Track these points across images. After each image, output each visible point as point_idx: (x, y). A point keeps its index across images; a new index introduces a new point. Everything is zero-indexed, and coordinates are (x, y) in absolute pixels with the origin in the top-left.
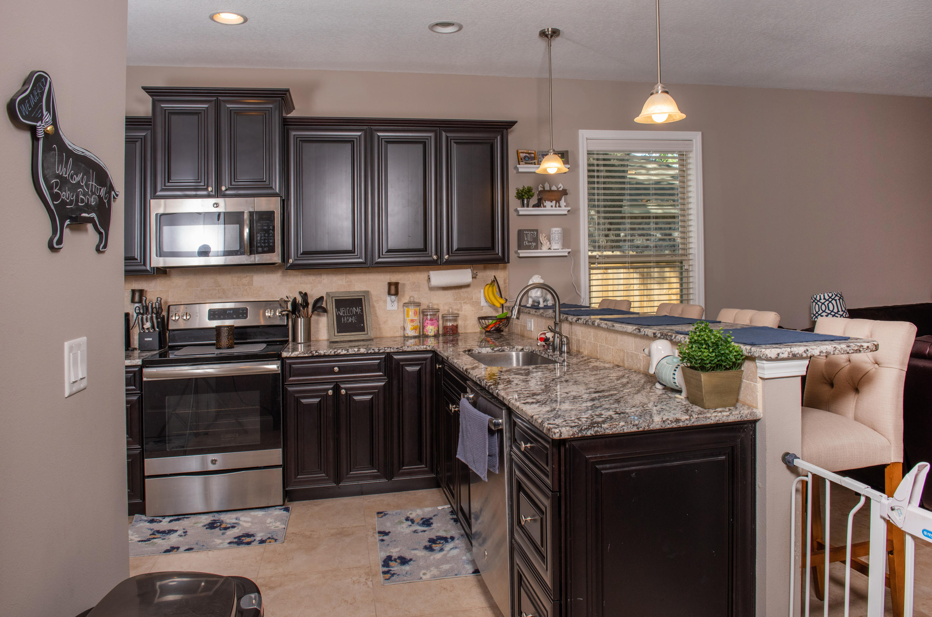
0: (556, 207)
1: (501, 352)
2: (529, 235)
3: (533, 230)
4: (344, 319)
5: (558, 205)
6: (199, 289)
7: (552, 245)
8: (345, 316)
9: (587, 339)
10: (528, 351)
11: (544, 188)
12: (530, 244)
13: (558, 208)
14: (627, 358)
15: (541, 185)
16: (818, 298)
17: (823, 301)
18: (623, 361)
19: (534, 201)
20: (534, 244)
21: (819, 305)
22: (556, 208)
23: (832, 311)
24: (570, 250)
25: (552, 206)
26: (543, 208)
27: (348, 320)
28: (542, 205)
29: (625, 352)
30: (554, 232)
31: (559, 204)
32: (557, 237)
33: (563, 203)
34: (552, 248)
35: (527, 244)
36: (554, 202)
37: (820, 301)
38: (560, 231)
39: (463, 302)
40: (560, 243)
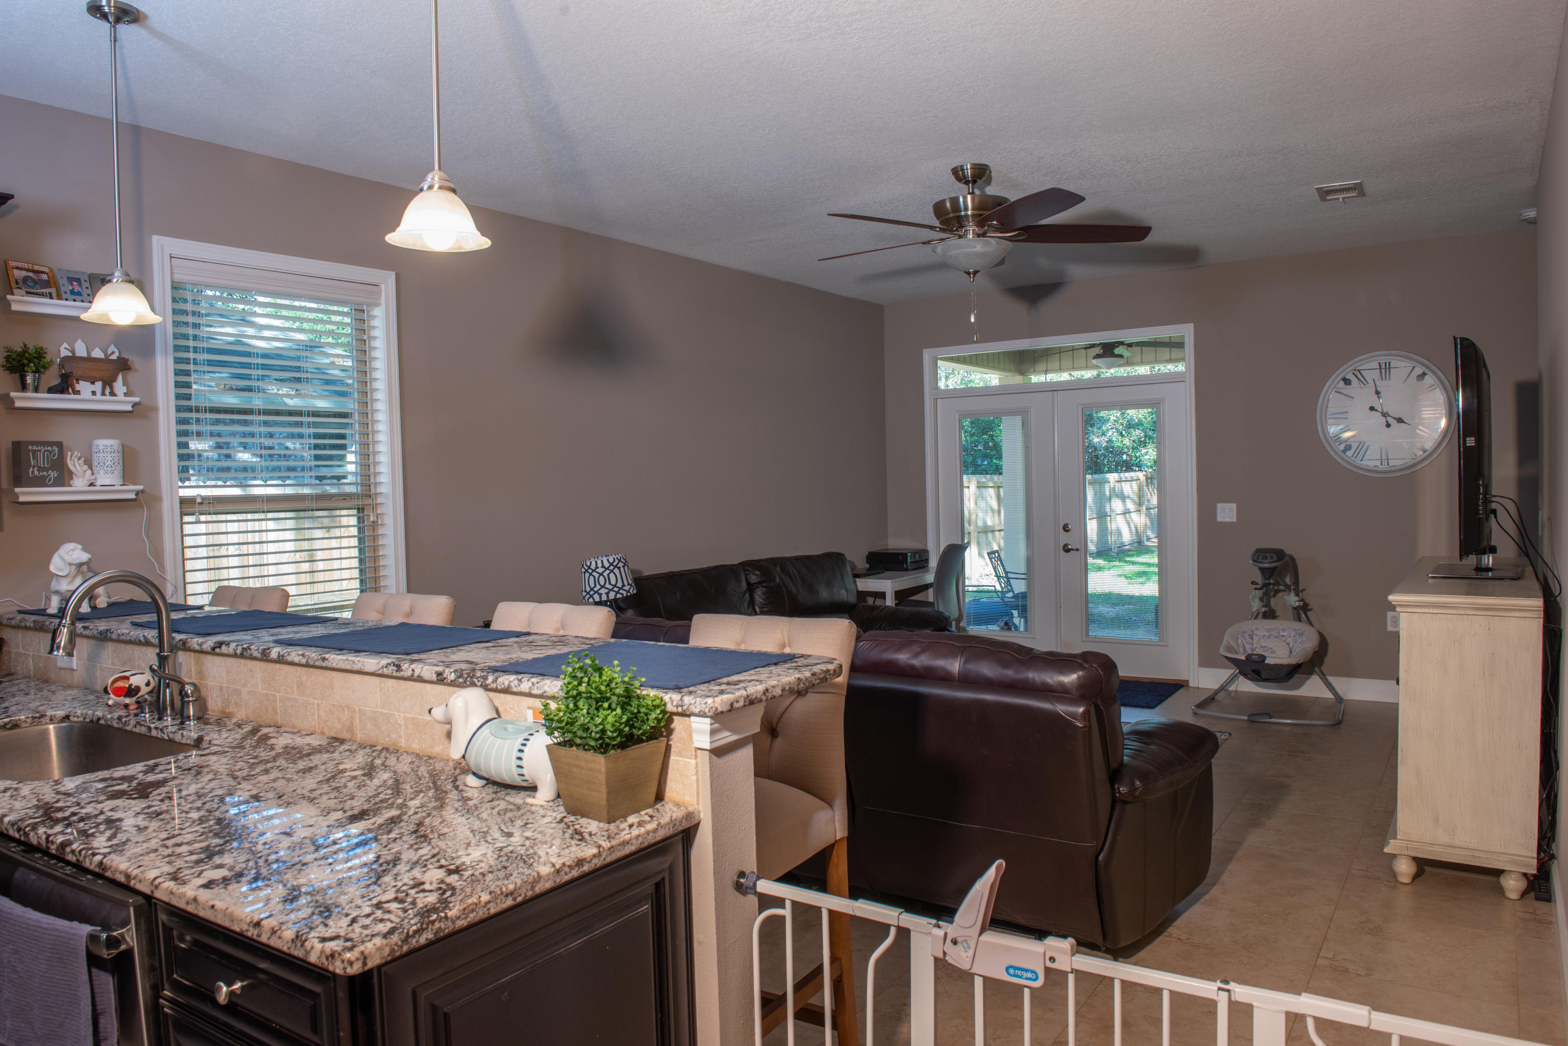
0: (103, 394)
1: (10, 729)
2: (40, 455)
3: (51, 444)
5: (108, 390)
7: (98, 476)
9: (245, 685)
10: (81, 719)
11: (73, 352)
12: (45, 473)
13: (108, 398)
14: (361, 721)
15: (65, 345)
16: (593, 566)
17: (600, 570)
18: (351, 729)
19: (52, 377)
20: (53, 474)
21: (594, 577)
23: (615, 586)
24: (140, 487)
25: (94, 393)
26: (72, 396)
28: (70, 390)
29: (354, 711)
30: (101, 448)
31: (111, 388)
32: (109, 458)
33: (119, 386)
34: (99, 483)
35: (36, 473)
36: (98, 386)
37: (597, 570)
38: (116, 448)
40: (116, 472)
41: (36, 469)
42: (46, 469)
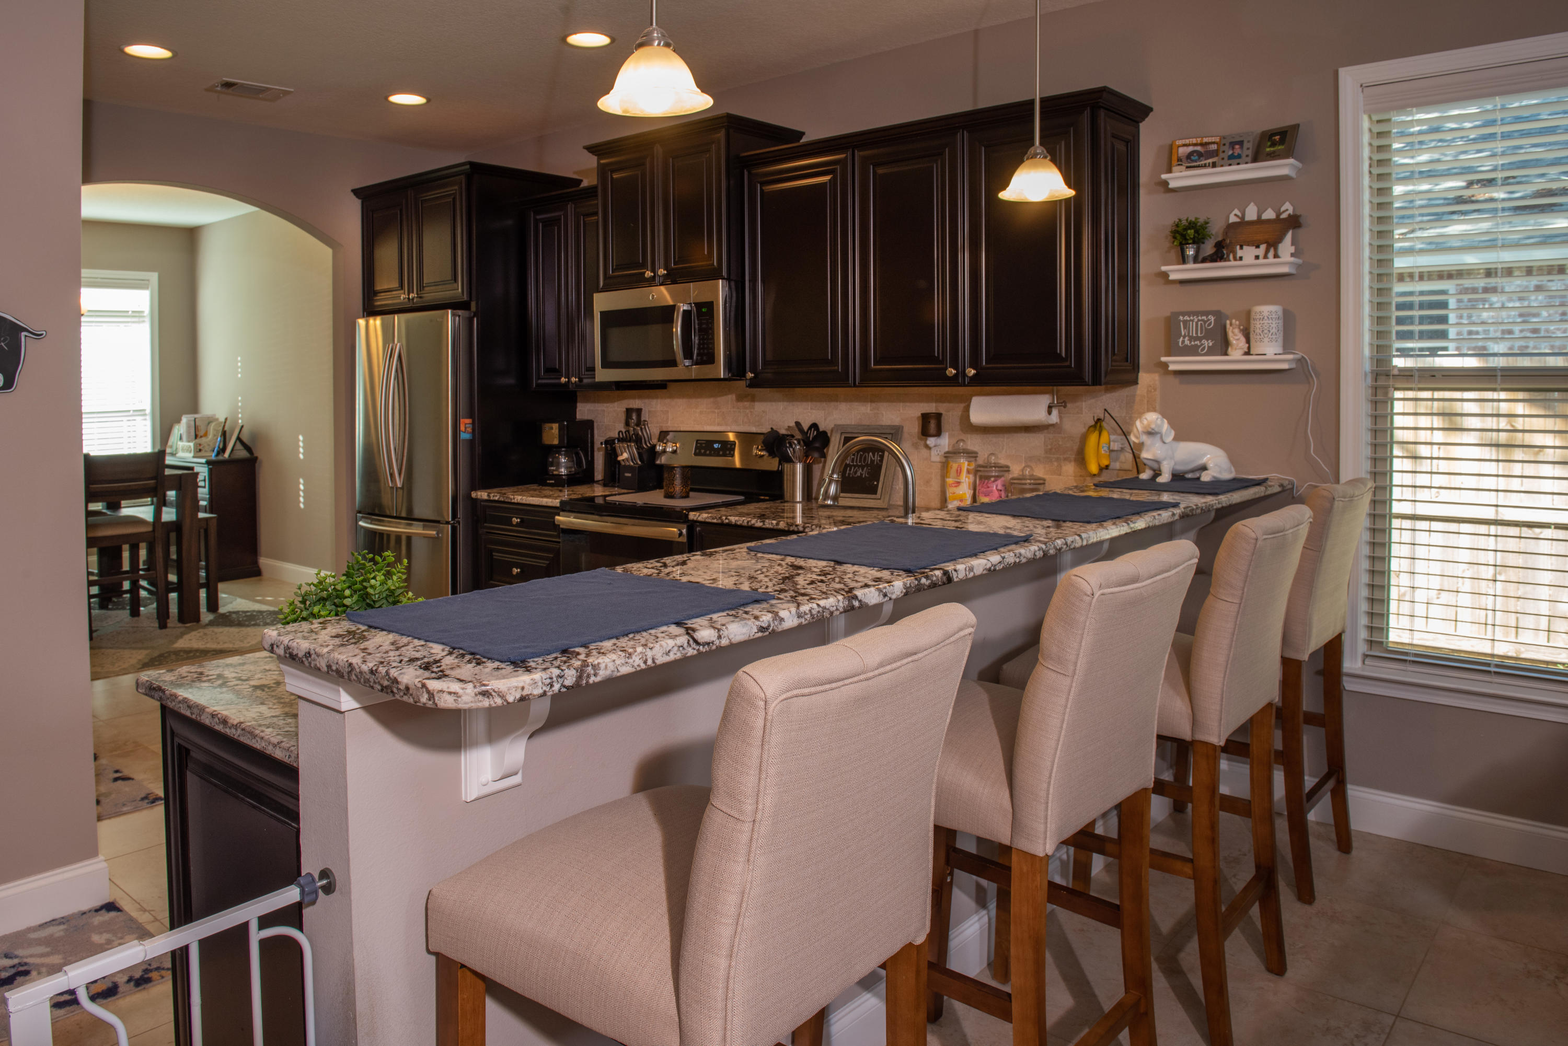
0: (1266, 257)
4: (850, 470)
6: (698, 411)
8: (853, 465)
12: (1198, 343)
20: (1207, 343)
22: (1266, 261)
26: (1233, 263)
27: (856, 473)
28: (1231, 257)
33: (1286, 247)
35: (1187, 342)
36: (1263, 247)
39: (1061, 457)
41: (1187, 338)
42: (1200, 339)
